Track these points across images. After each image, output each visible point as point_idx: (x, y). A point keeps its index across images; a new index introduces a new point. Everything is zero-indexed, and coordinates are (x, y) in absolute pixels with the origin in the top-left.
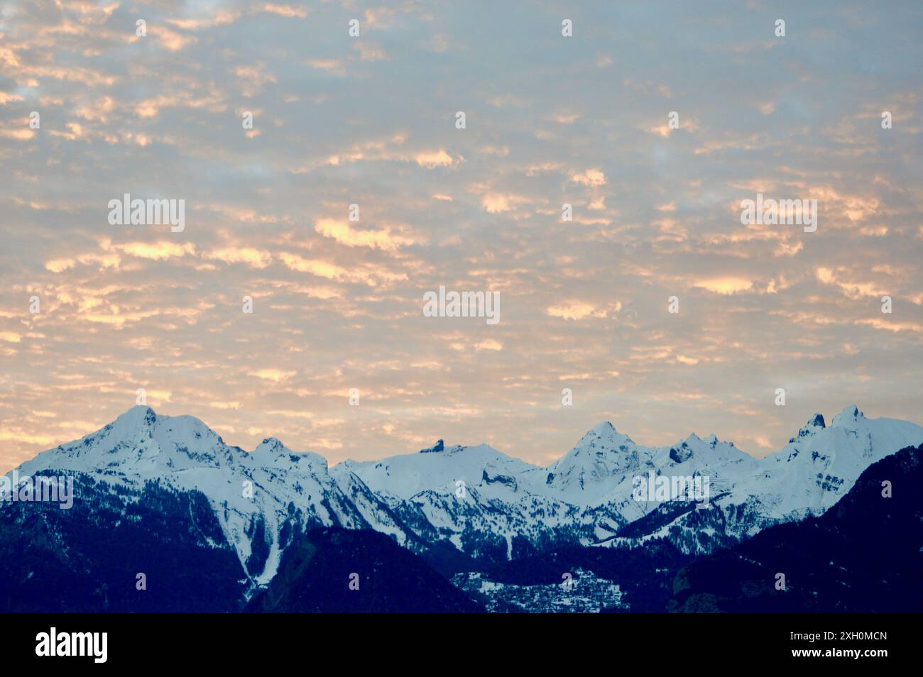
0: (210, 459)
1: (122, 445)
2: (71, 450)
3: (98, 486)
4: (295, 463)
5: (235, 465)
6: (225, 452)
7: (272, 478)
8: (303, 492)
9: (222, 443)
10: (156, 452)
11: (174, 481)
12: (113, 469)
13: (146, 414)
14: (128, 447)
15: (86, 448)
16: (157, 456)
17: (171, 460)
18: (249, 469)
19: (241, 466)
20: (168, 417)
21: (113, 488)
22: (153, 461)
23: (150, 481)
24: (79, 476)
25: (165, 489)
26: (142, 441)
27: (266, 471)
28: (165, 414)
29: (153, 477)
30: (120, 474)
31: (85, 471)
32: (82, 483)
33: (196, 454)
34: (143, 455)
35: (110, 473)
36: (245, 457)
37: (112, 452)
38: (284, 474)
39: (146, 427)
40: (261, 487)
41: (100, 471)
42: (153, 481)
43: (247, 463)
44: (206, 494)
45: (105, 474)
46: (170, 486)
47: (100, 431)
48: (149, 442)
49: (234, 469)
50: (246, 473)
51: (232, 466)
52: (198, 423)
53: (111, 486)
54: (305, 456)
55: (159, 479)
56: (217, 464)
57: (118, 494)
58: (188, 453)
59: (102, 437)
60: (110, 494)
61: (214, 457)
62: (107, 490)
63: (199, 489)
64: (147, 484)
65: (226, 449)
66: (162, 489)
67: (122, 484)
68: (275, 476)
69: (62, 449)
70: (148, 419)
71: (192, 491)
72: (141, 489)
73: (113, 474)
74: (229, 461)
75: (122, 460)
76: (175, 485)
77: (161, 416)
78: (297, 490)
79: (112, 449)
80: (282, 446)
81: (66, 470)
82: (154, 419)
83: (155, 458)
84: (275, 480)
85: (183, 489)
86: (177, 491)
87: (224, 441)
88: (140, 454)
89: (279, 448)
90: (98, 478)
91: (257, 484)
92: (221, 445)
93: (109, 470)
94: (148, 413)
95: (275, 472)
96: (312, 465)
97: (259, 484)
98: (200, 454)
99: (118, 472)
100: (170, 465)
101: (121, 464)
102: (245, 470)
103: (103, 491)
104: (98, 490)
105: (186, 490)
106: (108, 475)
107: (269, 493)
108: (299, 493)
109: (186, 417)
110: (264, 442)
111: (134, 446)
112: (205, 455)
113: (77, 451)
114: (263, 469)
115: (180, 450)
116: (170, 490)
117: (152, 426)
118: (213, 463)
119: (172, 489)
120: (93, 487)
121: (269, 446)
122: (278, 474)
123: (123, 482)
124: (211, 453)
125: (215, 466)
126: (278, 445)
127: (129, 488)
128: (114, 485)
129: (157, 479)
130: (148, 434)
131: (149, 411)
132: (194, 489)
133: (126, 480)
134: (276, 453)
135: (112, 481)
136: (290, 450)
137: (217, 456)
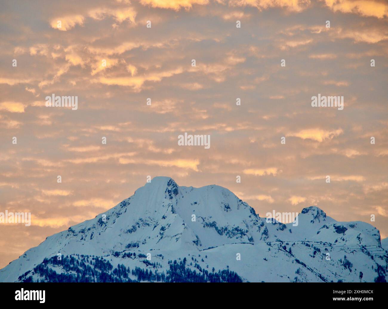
0: (243, 233)
1: (141, 223)
2: (83, 231)
3: (115, 271)
4: (341, 235)
5: (272, 239)
6: (259, 225)
7: (315, 253)
8: (353, 269)
9: (255, 214)
10: (181, 229)
11: (203, 261)
12: (132, 251)
13: (166, 186)
14: (148, 224)
15: (100, 229)
16: (181, 234)
17: (197, 237)
18: (287, 244)
19: (278, 240)
20: (192, 189)
21: (133, 273)
22: (177, 239)
23: (175, 262)
24: (94, 261)
25: (192, 270)
26: (164, 218)
27: (307, 245)
28: (188, 186)
29: (178, 257)
30: (141, 256)
31: (99, 254)
32: (97, 269)
33: (226, 229)
34: (166, 232)
35: (129, 255)
36: (282, 230)
37: (130, 231)
38: (329, 248)
39: (168, 201)
40: (303, 264)
41: (117, 254)
42: (178, 262)
43: (284, 236)
44: (239, 274)
45: (123, 257)
46: (198, 267)
47: (115, 208)
48: (171, 218)
49: (270, 245)
50: (285, 248)
51: (268, 240)
52: (226, 193)
53: (131, 271)
54: (352, 226)
55: (185, 260)
56: (251, 240)
57: (139, 278)
58: (216, 228)
59: (118, 214)
60: (130, 280)
61: (247, 231)
62: (126, 276)
63: (231, 269)
64: (171, 267)
65: (260, 222)
66: (189, 271)
67: (143, 267)
68: (319, 250)
69: (73, 232)
70: (169, 191)
71: (223, 272)
72: (165, 273)
73: (133, 256)
74: (264, 236)
75: (142, 240)
76: (203, 266)
77: (184, 188)
78: (345, 266)
79: (130, 228)
80: (325, 216)
81: (78, 255)
82: (176, 192)
83: (180, 236)
84: (318, 255)
85: (213, 270)
86: (207, 272)
87: (257, 213)
88: (162, 232)
89: (321, 218)
90: (116, 262)
91: (298, 261)
92: (253, 217)
93: (127, 252)
94: (169, 185)
95: (318, 246)
96: (361, 237)
97: (300, 261)
98: (230, 229)
99: (137, 254)
100: (196, 242)
101: (140, 245)
102: (283, 245)
103: (122, 277)
104: (115, 276)
105: (216, 271)
106: (127, 257)
107: (312, 271)
108: (348, 270)
109: (212, 187)
110: (303, 212)
111: (155, 223)
112: (236, 229)
113: (90, 232)
114: (303, 243)
115: (207, 225)
116: (198, 271)
117: (174, 200)
118: (245, 239)
119: (201, 270)
120: (110, 272)
121: (309, 216)
122: (322, 248)
123: (145, 265)
124: (243, 227)
125: (248, 242)
126: (320, 215)
127: (151, 272)
128: (134, 270)
129: (182, 260)
130: (170, 208)
131: (171, 182)
132: (226, 269)
133: (147, 263)
134: (318, 225)
135: (131, 264)
136: (334, 220)
137: (250, 230)
